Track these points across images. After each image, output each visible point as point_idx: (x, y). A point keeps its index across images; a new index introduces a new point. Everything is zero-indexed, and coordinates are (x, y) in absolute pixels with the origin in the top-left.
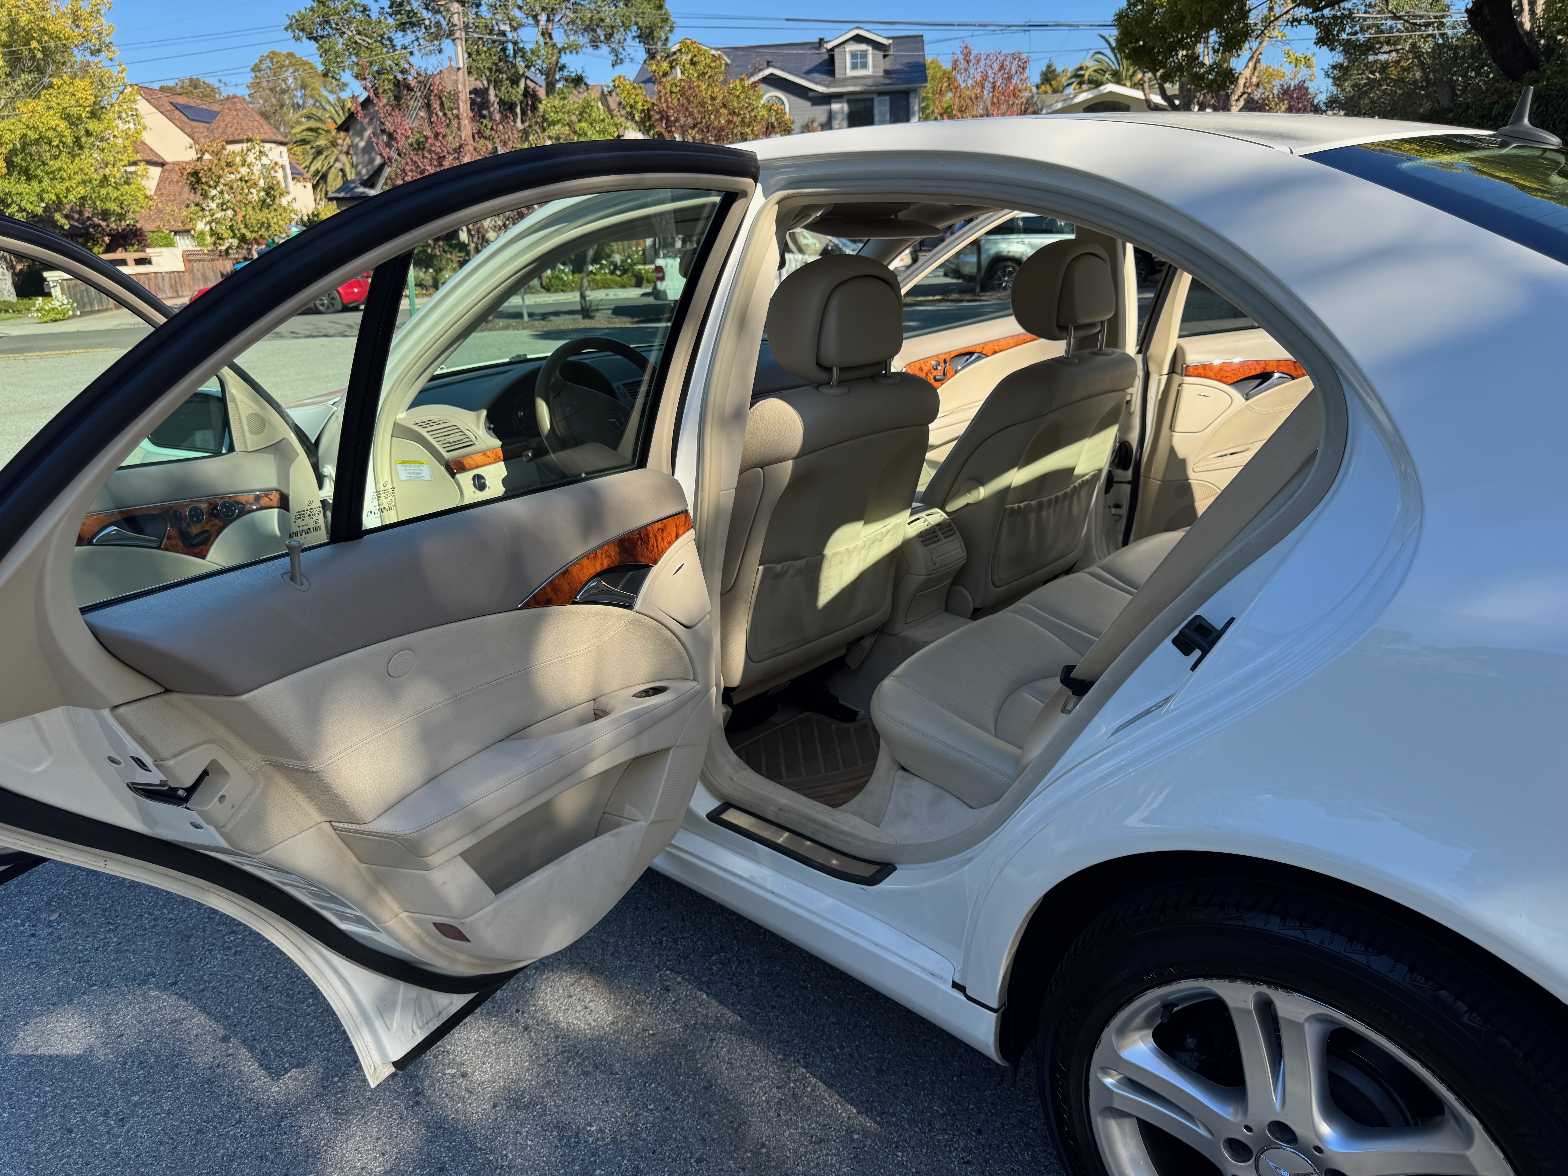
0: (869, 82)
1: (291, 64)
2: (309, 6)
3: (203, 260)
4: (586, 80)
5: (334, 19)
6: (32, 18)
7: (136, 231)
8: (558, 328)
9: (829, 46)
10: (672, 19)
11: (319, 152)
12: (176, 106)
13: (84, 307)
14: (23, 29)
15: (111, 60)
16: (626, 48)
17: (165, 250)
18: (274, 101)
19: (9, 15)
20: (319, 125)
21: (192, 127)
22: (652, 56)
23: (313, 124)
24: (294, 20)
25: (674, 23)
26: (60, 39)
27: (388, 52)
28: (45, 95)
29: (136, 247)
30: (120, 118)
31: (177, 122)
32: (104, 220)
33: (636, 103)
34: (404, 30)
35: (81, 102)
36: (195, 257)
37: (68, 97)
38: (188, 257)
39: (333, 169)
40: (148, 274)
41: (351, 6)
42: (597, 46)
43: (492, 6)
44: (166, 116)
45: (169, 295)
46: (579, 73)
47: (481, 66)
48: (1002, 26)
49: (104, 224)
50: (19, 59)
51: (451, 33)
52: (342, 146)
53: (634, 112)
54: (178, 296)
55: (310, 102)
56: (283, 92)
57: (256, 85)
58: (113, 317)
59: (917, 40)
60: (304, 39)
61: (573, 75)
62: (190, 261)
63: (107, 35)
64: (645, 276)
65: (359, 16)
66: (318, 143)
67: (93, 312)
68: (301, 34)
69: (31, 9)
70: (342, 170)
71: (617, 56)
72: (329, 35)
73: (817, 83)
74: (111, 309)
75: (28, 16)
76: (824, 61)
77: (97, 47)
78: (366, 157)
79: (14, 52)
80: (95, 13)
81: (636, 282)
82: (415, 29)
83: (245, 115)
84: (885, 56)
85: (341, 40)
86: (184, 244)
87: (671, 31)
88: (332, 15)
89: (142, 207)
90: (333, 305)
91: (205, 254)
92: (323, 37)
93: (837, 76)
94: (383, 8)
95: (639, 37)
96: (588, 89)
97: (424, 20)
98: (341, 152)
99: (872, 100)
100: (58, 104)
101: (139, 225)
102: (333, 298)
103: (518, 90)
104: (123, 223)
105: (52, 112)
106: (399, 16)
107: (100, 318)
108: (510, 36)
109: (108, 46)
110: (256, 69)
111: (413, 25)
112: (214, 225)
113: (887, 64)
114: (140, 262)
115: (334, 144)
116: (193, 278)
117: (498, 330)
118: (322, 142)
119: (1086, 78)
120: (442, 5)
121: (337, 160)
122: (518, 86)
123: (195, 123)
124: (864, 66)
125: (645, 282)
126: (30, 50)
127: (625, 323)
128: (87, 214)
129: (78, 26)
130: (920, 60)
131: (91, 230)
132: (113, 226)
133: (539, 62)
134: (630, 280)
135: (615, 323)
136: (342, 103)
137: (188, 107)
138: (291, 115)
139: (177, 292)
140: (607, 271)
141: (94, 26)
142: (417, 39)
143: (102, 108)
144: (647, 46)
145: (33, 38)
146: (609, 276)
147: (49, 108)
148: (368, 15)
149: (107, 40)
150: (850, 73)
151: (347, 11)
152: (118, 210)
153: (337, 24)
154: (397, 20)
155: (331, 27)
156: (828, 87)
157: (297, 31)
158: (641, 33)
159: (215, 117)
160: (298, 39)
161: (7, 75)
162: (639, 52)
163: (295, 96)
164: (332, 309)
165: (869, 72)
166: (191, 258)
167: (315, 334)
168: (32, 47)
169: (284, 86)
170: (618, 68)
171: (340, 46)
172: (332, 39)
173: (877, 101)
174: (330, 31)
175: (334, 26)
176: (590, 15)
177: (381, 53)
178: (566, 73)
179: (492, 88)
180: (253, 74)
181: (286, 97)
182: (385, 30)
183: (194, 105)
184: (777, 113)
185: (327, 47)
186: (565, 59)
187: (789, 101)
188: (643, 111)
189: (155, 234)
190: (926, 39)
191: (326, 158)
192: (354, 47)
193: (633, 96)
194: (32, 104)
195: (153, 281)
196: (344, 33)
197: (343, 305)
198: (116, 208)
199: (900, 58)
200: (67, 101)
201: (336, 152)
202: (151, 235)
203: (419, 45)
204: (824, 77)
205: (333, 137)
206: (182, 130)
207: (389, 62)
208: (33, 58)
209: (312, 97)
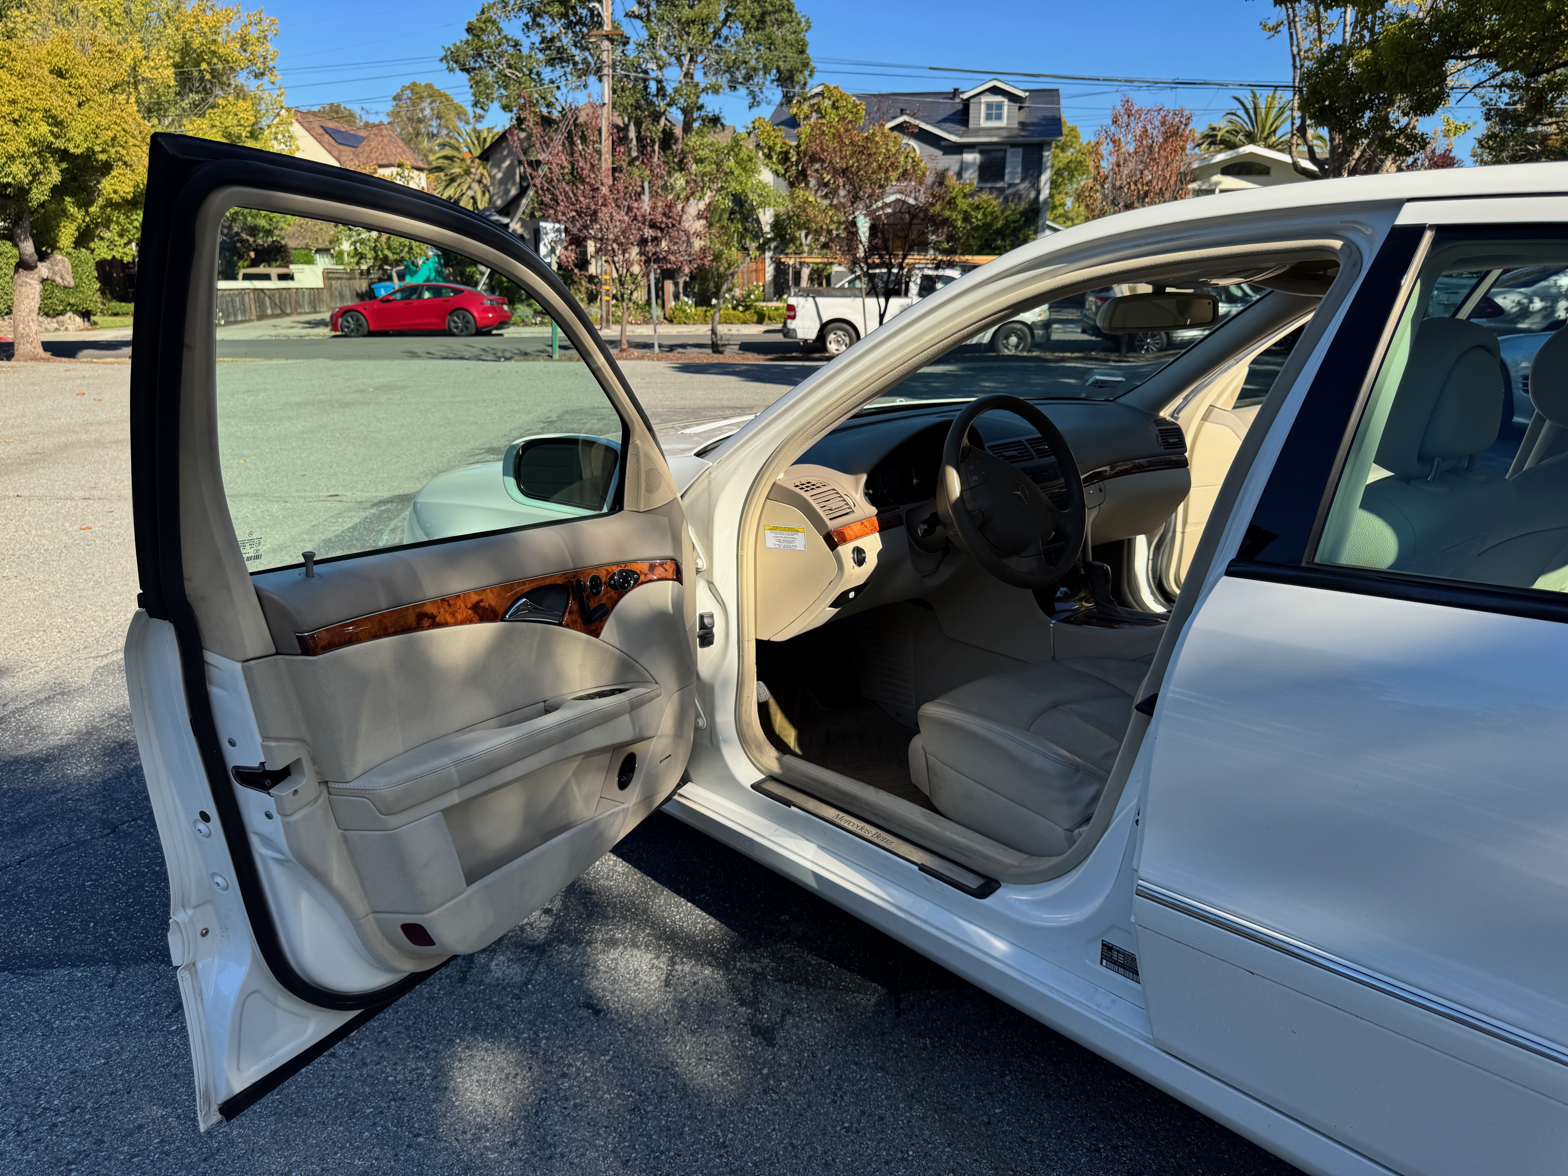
0: (1004, 133)
1: (430, 96)
2: (464, 39)
3: (341, 278)
4: (723, 121)
5: (486, 53)
6: (204, 41)
7: (282, 246)
8: (692, 361)
9: (965, 96)
10: (813, 64)
11: (453, 180)
12: (326, 130)
13: (228, 317)
14: (195, 51)
15: (273, 83)
16: (764, 90)
17: (306, 267)
18: (410, 129)
19: (184, 38)
20: (455, 153)
21: (340, 151)
22: (788, 99)
23: (447, 151)
24: (449, 53)
25: (814, 68)
26: (228, 62)
27: (535, 86)
28: (209, 114)
29: (278, 263)
30: (276, 138)
31: (326, 145)
32: (253, 236)
33: (775, 144)
34: (552, 65)
35: (242, 122)
36: (335, 275)
37: (231, 117)
38: (328, 275)
39: (465, 196)
40: (289, 289)
41: (504, 41)
42: (735, 87)
43: (639, 45)
44: (316, 139)
45: (307, 310)
46: (717, 113)
47: (625, 102)
48: (1149, 82)
49: (251, 239)
50: (189, 79)
51: (599, 70)
52: (475, 174)
53: (773, 154)
54: (316, 312)
55: (444, 132)
56: (420, 121)
57: (395, 114)
58: (255, 328)
59: (1053, 95)
60: (457, 70)
61: (710, 115)
62: (330, 279)
63: (272, 60)
64: (767, 313)
65: (511, 50)
66: (452, 171)
67: (236, 322)
68: (455, 65)
69: (205, 33)
70: (473, 198)
71: (754, 98)
72: (480, 68)
73: (950, 133)
74: (253, 320)
75: (200, 39)
76: (958, 111)
77: (261, 70)
78: (502, 188)
79: (185, 72)
80: (262, 39)
81: (758, 319)
82: (564, 64)
83: (390, 141)
84: (1020, 108)
85: (491, 73)
86: (323, 263)
87: (811, 75)
88: (486, 48)
89: (289, 225)
90: (467, 328)
91: (347, 273)
92: (474, 69)
93: (971, 125)
94: (533, 44)
95: (778, 80)
96: (723, 130)
97: (574, 56)
98: (474, 180)
99: (1005, 151)
100: (221, 123)
101: (283, 242)
102: (468, 322)
103: (658, 127)
104: (270, 239)
105: (215, 130)
106: (548, 52)
107: (243, 328)
108: (652, 75)
109: (271, 70)
110: (397, 98)
111: (562, 60)
112: (358, 245)
113: (1022, 116)
114: (282, 277)
115: (467, 172)
116: (331, 295)
117: (633, 359)
118: (456, 170)
119: (1219, 138)
120: (591, 43)
121: (469, 188)
122: (658, 124)
123: (342, 147)
124: (999, 117)
125: (766, 319)
126: (200, 71)
127: (759, 360)
128: (236, 229)
129: (245, 51)
130: (1056, 114)
131: (239, 245)
132: (260, 242)
133: (682, 101)
134: (752, 317)
135: (749, 359)
136: (478, 134)
137: (338, 132)
138: (426, 143)
139: (315, 307)
140: (730, 306)
141: (260, 50)
142: (565, 74)
143: (261, 129)
144: (785, 90)
145: (204, 60)
146: (731, 311)
147: (213, 126)
148: (519, 50)
149: (271, 64)
150: (984, 123)
151: (499, 45)
152: (267, 227)
153: (489, 57)
154: (548, 55)
155: (483, 60)
156: (961, 136)
157: (451, 63)
158: (780, 76)
159: (361, 142)
160: (451, 70)
161: (177, 94)
162: (776, 94)
163: (431, 126)
164: (465, 332)
165: (1003, 123)
166: (331, 275)
167: (450, 356)
168: (202, 68)
169: (421, 116)
170: (755, 110)
171: (490, 78)
172: (483, 72)
173: (1010, 152)
174: (482, 63)
175: (486, 59)
176: (733, 57)
177: (530, 87)
178: (703, 113)
179: (632, 125)
180: (394, 103)
181: (422, 126)
182: (535, 64)
183: (343, 130)
184: (914, 161)
185: (478, 78)
186: (704, 99)
187: (920, 149)
188: (781, 153)
189: (297, 252)
190: (1061, 92)
191: (459, 185)
192: (504, 81)
193: (773, 138)
194: (199, 121)
195: (294, 296)
196: (495, 66)
197: (477, 328)
198: (265, 224)
199: (1038, 110)
200: (230, 121)
201: (469, 180)
202: (293, 251)
203: (567, 80)
204: (958, 127)
205: (467, 166)
206: (330, 152)
207: (536, 96)
208: (202, 79)
209: (447, 128)
